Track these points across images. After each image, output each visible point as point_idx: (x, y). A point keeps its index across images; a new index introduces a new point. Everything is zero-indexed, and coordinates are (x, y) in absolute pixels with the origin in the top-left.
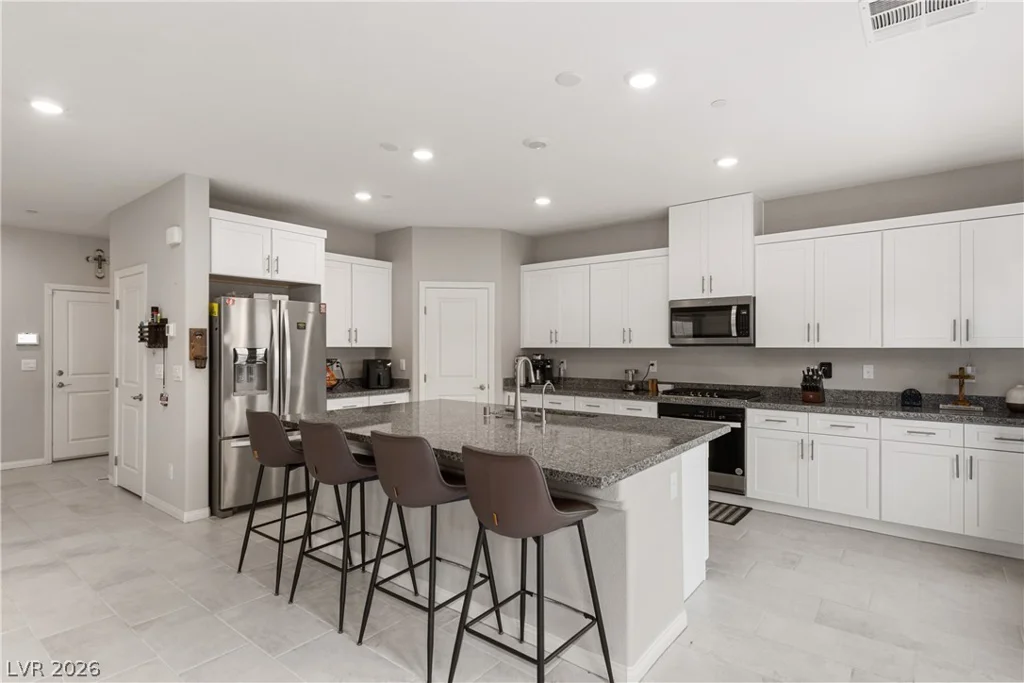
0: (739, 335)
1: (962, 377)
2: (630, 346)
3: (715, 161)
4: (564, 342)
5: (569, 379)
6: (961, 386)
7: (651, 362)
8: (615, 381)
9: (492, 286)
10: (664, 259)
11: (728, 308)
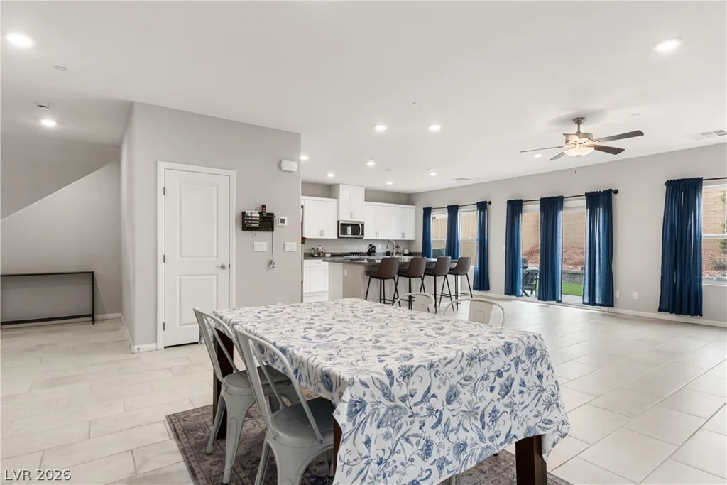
0: (361, 235)
7: (320, 245)
10: (336, 204)
11: (358, 225)
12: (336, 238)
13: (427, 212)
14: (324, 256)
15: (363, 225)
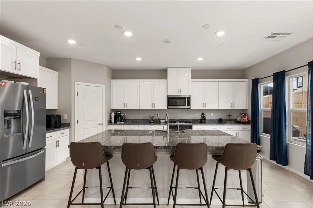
0: (188, 106)
1: (230, 115)
2: (154, 109)
3: (197, 58)
4: (129, 107)
5: (128, 120)
6: (230, 117)
7: (157, 113)
8: (145, 120)
9: (104, 86)
10: (165, 83)
11: (185, 98)
12: (167, 109)
13: (255, 83)
14: (160, 122)
15: (189, 98)
